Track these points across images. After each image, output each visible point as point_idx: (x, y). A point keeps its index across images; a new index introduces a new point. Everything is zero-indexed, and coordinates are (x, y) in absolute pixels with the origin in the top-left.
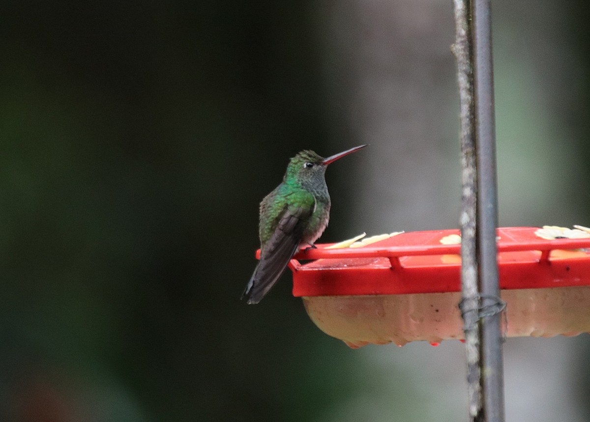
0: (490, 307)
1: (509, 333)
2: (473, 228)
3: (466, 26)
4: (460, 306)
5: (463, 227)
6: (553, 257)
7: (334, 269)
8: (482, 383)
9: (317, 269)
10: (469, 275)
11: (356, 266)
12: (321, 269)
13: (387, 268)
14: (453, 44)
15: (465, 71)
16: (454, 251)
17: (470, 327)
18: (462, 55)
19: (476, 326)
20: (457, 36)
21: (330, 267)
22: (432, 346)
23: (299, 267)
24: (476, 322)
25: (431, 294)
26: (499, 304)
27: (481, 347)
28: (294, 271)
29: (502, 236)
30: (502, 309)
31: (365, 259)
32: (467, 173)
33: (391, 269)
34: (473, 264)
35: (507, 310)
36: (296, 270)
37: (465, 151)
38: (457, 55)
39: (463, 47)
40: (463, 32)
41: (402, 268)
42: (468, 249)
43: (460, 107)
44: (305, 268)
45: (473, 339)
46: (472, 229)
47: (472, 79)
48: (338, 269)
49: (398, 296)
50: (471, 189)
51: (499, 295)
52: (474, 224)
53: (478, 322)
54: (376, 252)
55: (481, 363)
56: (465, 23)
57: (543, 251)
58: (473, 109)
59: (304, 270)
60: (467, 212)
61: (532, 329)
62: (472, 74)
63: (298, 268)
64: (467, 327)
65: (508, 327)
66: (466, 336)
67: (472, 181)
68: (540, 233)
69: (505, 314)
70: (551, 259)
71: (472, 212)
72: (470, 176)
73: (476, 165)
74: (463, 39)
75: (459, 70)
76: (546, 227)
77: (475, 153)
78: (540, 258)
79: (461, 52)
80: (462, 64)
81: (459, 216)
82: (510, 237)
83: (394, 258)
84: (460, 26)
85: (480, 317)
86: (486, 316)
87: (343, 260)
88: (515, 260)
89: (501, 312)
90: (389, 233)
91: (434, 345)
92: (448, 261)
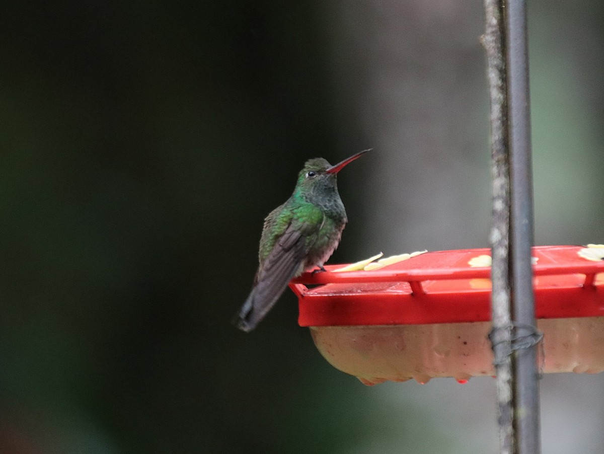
0: (525, 338)
1: (547, 368)
2: (506, 247)
3: (497, 14)
4: (490, 337)
5: (494, 246)
6: (599, 281)
7: (346, 295)
8: (515, 425)
9: (326, 295)
10: (500, 301)
11: (372, 291)
12: (331, 295)
13: (407, 294)
14: (483, 35)
15: (497, 66)
16: (483, 275)
17: (501, 362)
18: (493, 47)
19: (508, 360)
20: (487, 25)
21: (342, 292)
22: (458, 383)
23: (305, 292)
24: (509, 355)
25: (457, 324)
26: (535, 335)
27: (513, 384)
28: (300, 297)
29: (540, 256)
30: (538, 341)
31: (382, 283)
32: (498, 184)
33: (412, 294)
34: (505, 288)
35: (544, 341)
36: (302, 296)
37: (496, 158)
38: (487, 47)
39: (494, 38)
40: (494, 21)
41: (424, 294)
42: (499, 272)
43: (491, 108)
44: (313, 293)
45: (504, 375)
46: (504, 248)
47: (505, 75)
48: (351, 295)
49: (419, 326)
50: (503, 202)
51: (535, 324)
52: (506, 242)
53: (511, 355)
54: (395, 275)
55: (514, 403)
56: (497, 11)
57: (587, 275)
58: (506, 110)
59: (311, 296)
60: (498, 228)
61: (575, 364)
62: (505, 69)
63: (304, 294)
64: (498, 360)
65: (545, 361)
66: (497, 372)
67: (504, 193)
68: (584, 254)
69: (542, 345)
70: (597, 284)
71: (504, 228)
72: (502, 187)
73: (509, 174)
74: (494, 29)
75: (490, 65)
76: (589, 245)
77: (508, 161)
78: (584, 282)
79: (491, 44)
80: (492, 58)
81: (488, 233)
82: (550, 257)
83: (415, 282)
84: (490, 14)
85: (513, 349)
86: (520, 348)
87: (357, 284)
88: (555, 285)
89: (538, 343)
90: (410, 253)
91: (461, 382)
92: (478, 286)
